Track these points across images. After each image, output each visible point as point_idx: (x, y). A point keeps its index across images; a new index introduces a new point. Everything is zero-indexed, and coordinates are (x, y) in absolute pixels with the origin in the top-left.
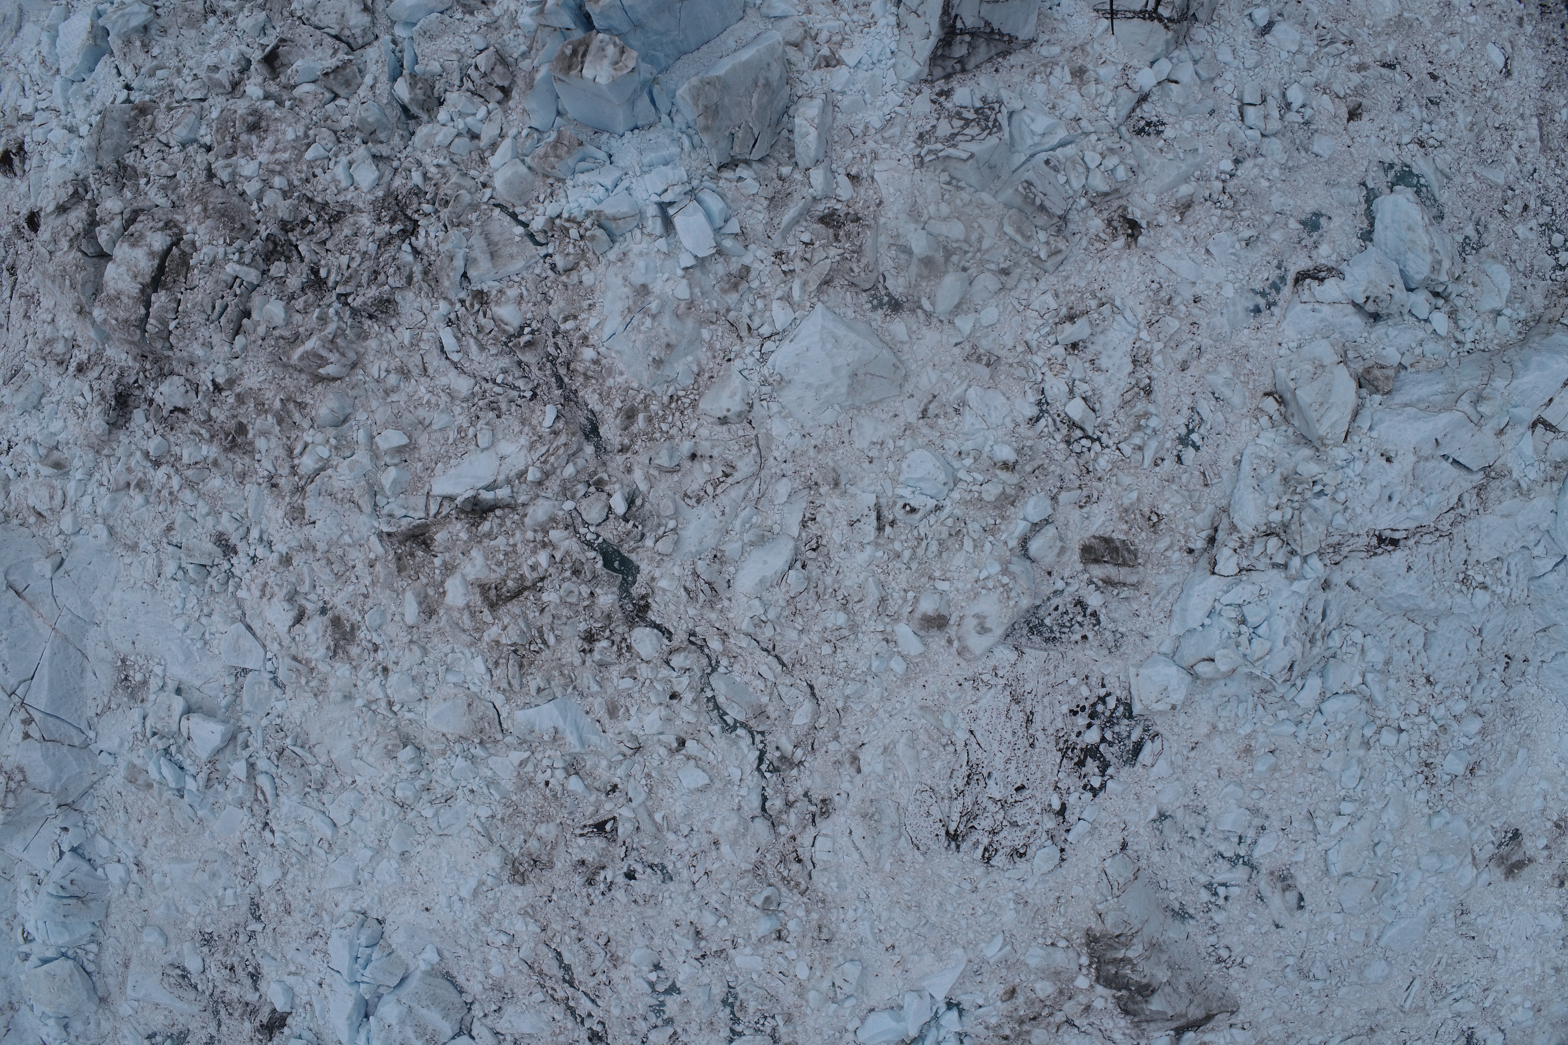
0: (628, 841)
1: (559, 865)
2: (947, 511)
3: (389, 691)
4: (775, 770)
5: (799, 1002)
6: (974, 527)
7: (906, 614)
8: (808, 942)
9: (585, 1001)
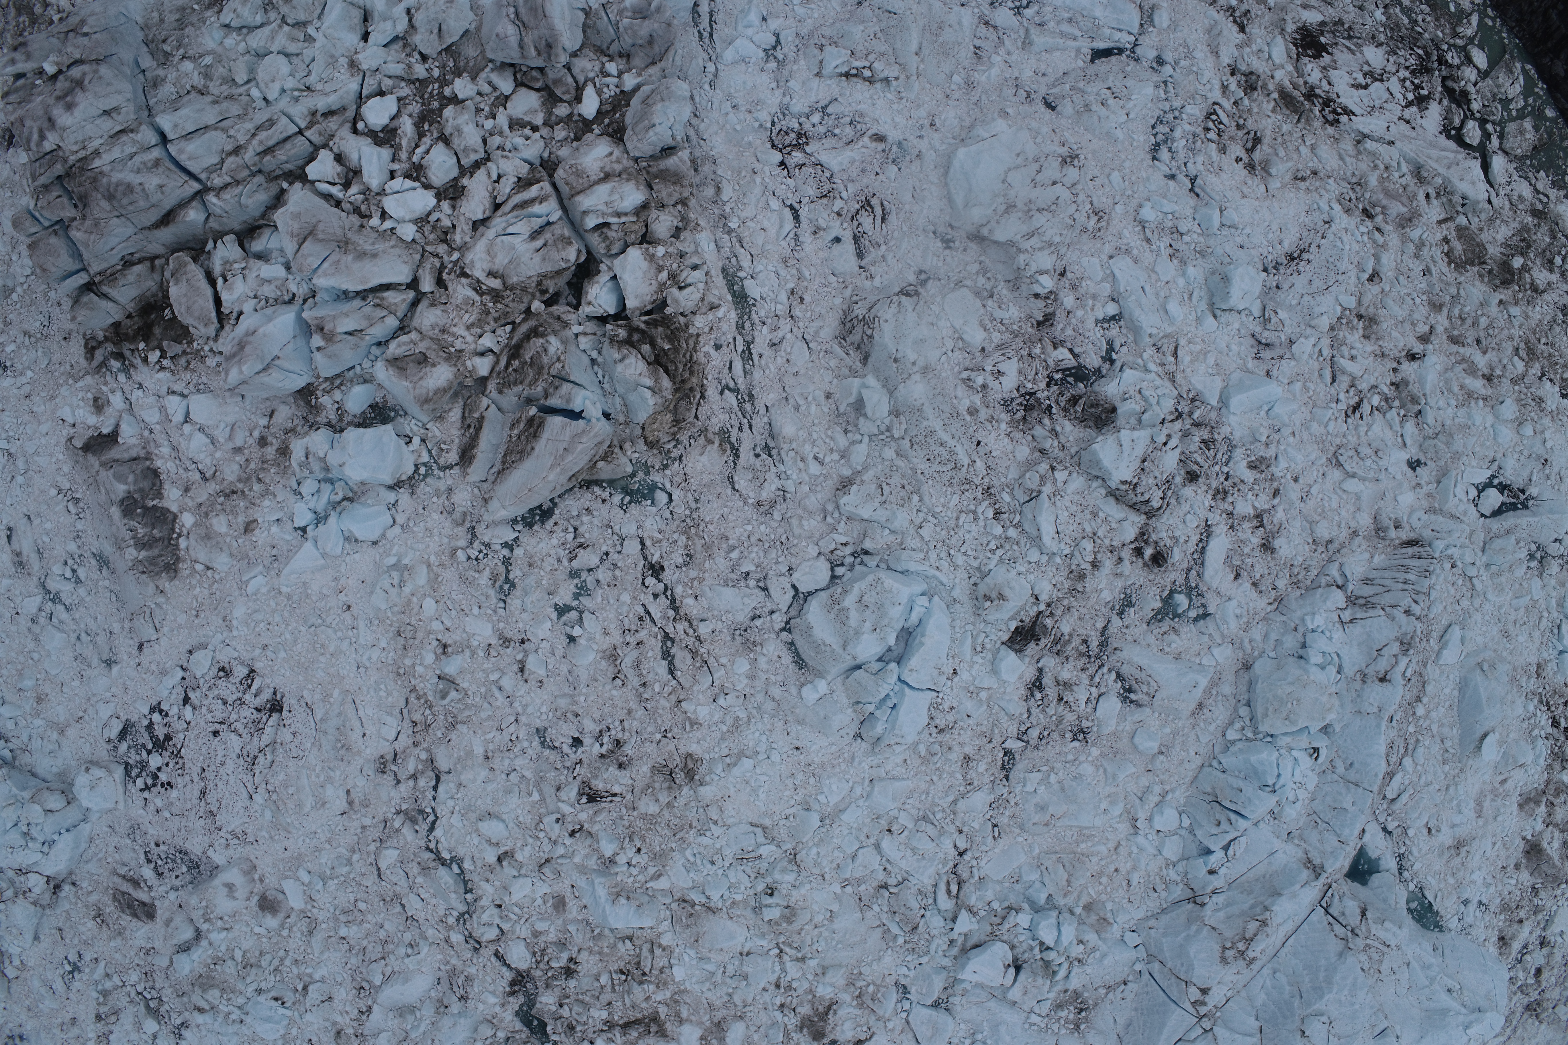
0: (570, 779)
1: (645, 769)
2: (250, 989)
3: (777, 968)
4: (421, 812)
5: (440, 570)
6: (230, 969)
7: (293, 917)
8: (420, 635)
9: (656, 615)
